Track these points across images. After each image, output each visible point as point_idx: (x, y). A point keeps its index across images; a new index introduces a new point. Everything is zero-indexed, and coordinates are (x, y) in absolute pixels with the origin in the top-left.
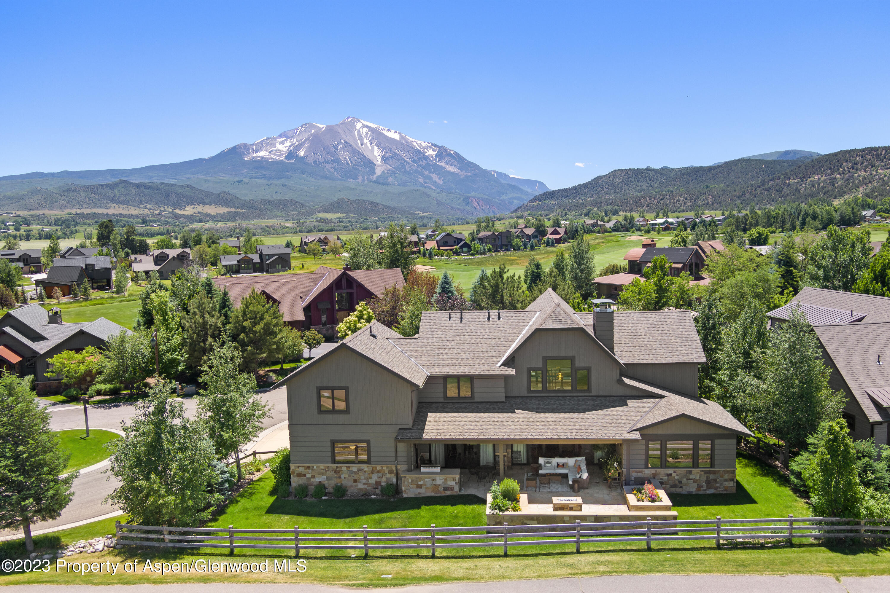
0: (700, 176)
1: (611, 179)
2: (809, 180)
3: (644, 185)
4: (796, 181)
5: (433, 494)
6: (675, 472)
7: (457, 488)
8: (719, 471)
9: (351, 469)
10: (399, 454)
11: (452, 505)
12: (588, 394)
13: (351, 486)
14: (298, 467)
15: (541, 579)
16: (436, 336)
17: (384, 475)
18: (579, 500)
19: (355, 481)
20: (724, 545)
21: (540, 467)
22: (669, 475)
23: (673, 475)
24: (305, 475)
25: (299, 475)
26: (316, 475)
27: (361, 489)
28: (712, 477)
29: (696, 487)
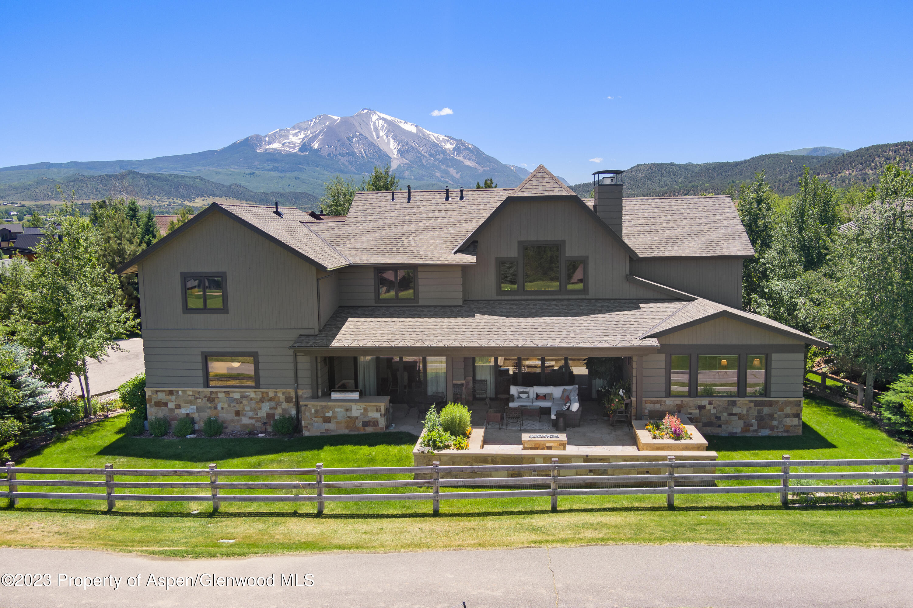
0: (726, 172)
1: (634, 173)
2: (839, 175)
3: (668, 180)
4: (826, 176)
5: (347, 432)
6: (710, 403)
7: (382, 422)
8: (778, 402)
9: (231, 395)
10: (300, 374)
11: (370, 445)
12: (584, 297)
13: (232, 421)
14: (157, 392)
15: (481, 549)
16: (370, 218)
17: (279, 404)
18: (563, 437)
19: (237, 413)
20: (794, 502)
21: (512, 398)
22: (701, 408)
23: (708, 407)
24: (166, 405)
25: (158, 404)
26: (182, 405)
27: (245, 425)
28: (766, 410)
29: (742, 426)
